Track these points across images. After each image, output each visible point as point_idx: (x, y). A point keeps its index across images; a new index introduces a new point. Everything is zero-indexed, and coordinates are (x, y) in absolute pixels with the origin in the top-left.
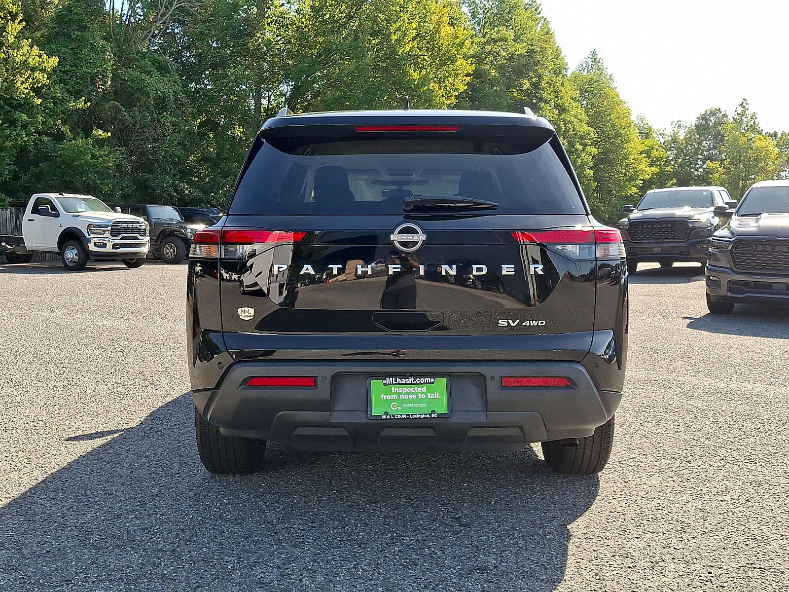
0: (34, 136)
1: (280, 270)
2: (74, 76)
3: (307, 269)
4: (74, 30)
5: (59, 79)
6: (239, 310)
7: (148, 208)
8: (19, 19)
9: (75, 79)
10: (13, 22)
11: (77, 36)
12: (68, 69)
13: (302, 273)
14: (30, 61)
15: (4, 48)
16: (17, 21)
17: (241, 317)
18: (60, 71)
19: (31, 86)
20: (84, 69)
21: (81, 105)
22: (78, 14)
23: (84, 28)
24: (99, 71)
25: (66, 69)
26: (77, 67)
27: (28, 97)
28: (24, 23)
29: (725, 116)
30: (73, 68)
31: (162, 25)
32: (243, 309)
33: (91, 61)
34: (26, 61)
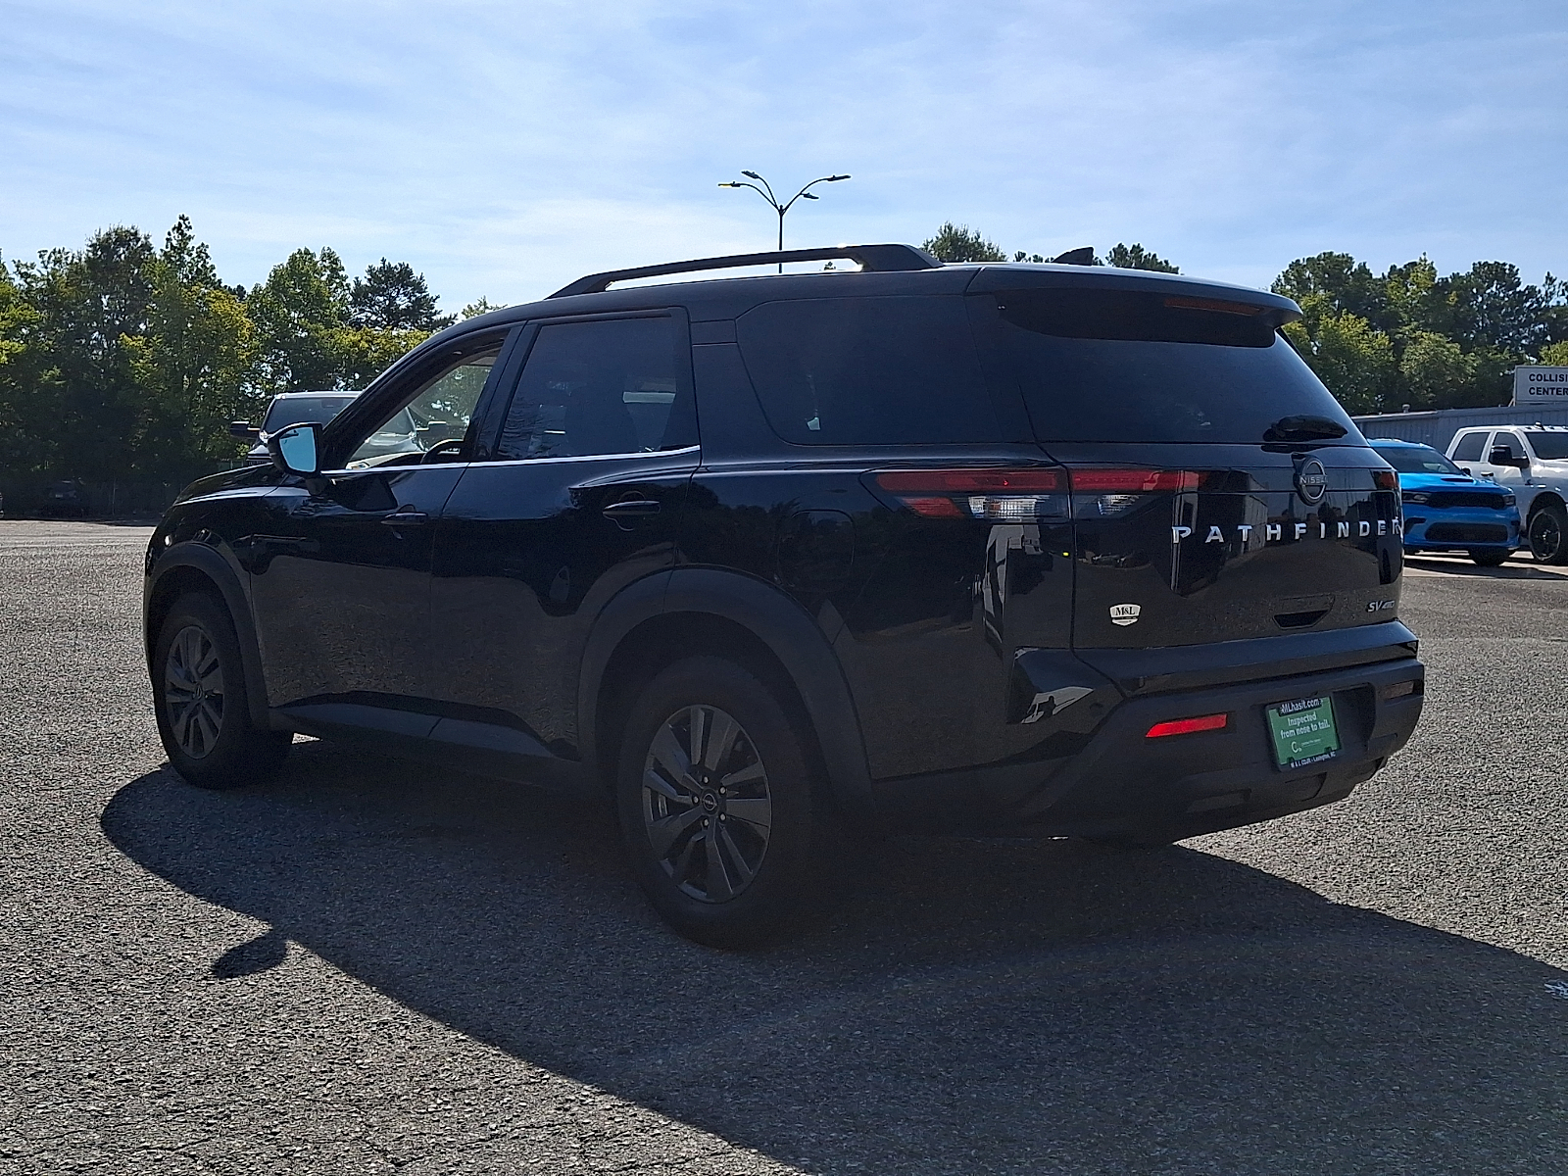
1: (1183, 535)
3: (1215, 534)
6: (1113, 609)
13: (1208, 541)
17: (1114, 621)
29: (147, 247)
32: (1120, 606)
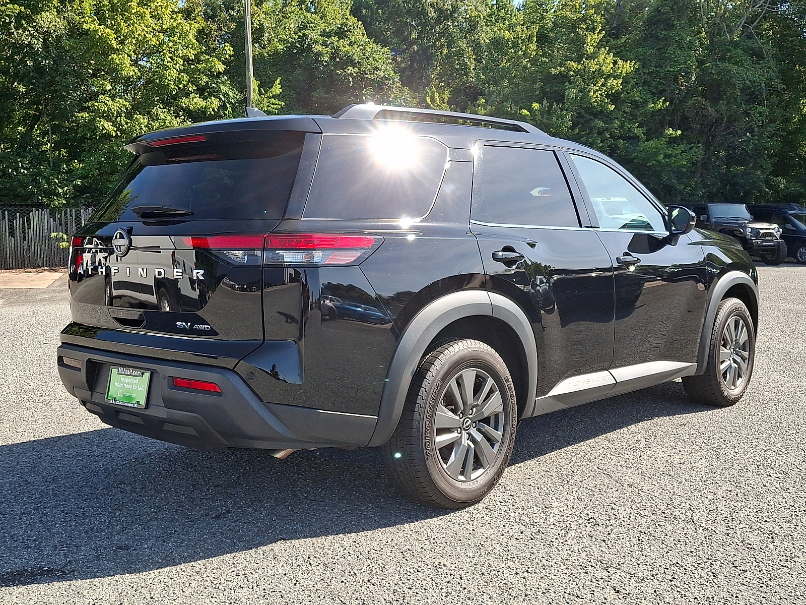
0: (610, 141)
2: (658, 76)
4: (662, 30)
5: (642, 81)
7: (709, 207)
8: (598, 30)
9: (658, 80)
10: (593, 33)
11: (665, 35)
12: (652, 71)
14: (604, 69)
15: (584, 59)
16: (597, 32)
18: (645, 73)
19: (606, 93)
20: (668, 68)
21: (659, 106)
22: (665, 13)
23: (671, 27)
24: (682, 68)
25: (650, 70)
26: (661, 67)
27: (603, 104)
28: (604, 32)
30: (658, 69)
31: (759, 8)
33: (676, 59)
34: (600, 69)
